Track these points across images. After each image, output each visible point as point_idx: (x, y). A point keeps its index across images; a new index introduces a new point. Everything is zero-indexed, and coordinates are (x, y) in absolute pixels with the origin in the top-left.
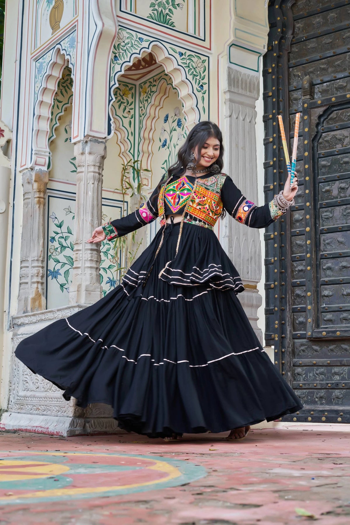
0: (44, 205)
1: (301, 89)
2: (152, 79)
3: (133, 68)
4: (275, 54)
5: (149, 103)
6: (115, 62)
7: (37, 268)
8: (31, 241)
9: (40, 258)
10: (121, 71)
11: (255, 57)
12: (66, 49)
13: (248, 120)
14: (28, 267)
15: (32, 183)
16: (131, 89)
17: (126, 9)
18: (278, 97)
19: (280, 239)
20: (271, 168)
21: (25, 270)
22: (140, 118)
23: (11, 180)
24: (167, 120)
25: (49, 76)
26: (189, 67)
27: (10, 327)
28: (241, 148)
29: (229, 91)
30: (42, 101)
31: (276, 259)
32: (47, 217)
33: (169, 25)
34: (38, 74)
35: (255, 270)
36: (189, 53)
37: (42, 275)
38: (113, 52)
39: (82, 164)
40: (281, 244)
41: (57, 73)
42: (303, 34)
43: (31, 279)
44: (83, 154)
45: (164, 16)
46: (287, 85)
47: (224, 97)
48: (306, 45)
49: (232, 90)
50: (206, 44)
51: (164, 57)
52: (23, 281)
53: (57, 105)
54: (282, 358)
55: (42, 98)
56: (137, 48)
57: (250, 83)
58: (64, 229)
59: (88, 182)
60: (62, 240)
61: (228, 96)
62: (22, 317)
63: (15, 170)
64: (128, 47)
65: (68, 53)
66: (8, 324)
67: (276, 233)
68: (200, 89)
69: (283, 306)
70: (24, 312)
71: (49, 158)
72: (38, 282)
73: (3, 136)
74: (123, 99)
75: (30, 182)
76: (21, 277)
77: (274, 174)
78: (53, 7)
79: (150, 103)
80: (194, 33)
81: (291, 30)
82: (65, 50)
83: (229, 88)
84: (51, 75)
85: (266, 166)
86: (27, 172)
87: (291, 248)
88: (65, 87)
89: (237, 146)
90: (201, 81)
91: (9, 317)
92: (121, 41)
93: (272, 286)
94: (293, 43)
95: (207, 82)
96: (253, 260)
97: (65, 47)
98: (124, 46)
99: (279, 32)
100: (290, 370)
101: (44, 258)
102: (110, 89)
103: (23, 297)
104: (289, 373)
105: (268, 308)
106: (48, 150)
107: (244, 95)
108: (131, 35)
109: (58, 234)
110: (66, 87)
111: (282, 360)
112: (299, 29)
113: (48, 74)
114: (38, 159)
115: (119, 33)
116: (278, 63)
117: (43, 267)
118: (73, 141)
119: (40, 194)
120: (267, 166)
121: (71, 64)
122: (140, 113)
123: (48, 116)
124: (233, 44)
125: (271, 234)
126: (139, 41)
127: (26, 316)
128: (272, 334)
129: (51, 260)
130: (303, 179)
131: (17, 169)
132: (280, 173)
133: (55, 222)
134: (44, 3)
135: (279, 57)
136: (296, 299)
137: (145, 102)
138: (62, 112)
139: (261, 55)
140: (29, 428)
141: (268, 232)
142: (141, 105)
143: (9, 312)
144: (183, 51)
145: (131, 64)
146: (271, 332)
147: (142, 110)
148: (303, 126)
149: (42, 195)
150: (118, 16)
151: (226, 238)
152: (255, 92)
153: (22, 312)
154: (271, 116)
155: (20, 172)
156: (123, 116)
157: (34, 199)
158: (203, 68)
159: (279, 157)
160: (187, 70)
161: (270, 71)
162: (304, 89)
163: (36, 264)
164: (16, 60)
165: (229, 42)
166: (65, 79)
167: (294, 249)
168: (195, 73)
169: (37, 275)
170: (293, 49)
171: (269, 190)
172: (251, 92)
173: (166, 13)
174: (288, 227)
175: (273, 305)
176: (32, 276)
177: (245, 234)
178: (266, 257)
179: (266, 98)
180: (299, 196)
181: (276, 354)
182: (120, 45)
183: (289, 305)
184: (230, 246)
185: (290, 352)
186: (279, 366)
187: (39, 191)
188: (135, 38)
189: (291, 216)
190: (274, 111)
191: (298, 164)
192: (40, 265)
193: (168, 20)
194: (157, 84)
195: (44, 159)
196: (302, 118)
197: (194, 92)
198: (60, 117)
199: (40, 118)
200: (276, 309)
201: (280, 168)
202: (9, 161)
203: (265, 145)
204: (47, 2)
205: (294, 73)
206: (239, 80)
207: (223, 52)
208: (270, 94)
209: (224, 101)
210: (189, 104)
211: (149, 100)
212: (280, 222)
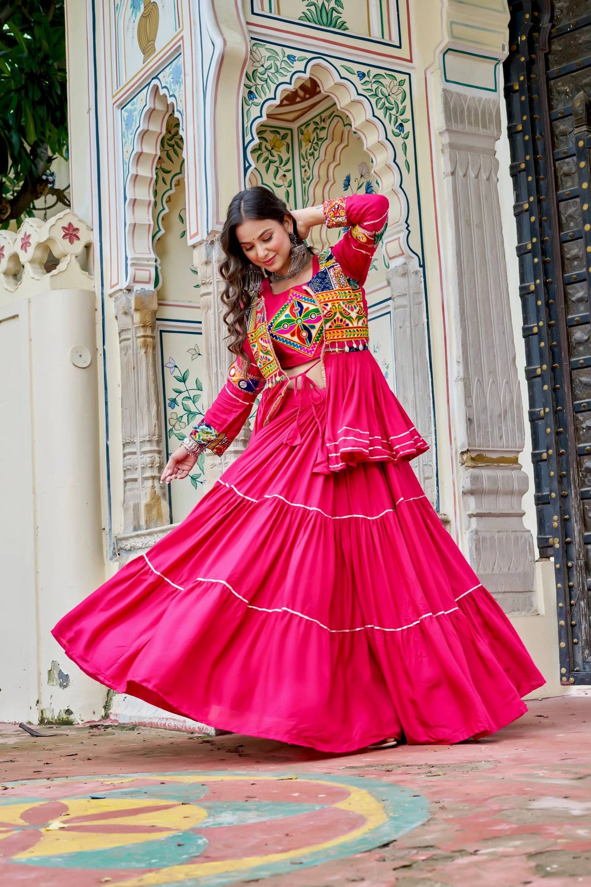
0: (154, 348)
1: (571, 115)
2: (319, 117)
3: (285, 102)
4: (523, 59)
5: (316, 158)
6: (250, 102)
7: (150, 455)
8: (136, 410)
9: (154, 437)
10: (261, 116)
11: (489, 66)
12: (168, 86)
13: (484, 176)
14: (135, 453)
15: (131, 313)
16: (284, 137)
17: (263, 10)
18: (533, 132)
19: (552, 376)
20: (530, 254)
21: (130, 459)
22: (304, 185)
23: (96, 310)
24: (349, 185)
25: (145, 133)
26: (376, 95)
27: (114, 554)
28: (475, 226)
29: (448, 130)
30: (137, 176)
31: (547, 410)
32: (160, 367)
33: (338, 27)
34: (127, 130)
35: (513, 431)
36: (374, 71)
37: (158, 465)
38: (244, 85)
39: (208, 281)
40: (555, 385)
41: (158, 128)
42: (569, 20)
43: (142, 473)
44: (207, 263)
45: (327, 14)
46: (547, 109)
47: (440, 141)
48: (575, 39)
49: (454, 128)
50: (404, 53)
51: (333, 83)
52: (129, 476)
53: (163, 178)
54: (568, 578)
55: (137, 170)
56: (285, 73)
57: (483, 112)
58: (191, 383)
59: (220, 310)
60: (189, 403)
61: (446, 139)
62: (131, 537)
63: (102, 294)
64: (270, 75)
65: (171, 93)
66: (110, 550)
67: (545, 367)
68: (398, 131)
69: (564, 490)
70: (135, 529)
71: (156, 268)
72: (153, 478)
73: (78, 238)
74: (272, 156)
75: (127, 311)
76: (125, 471)
77: (535, 266)
78: (142, 16)
79: (318, 158)
80: (381, 37)
81: (548, 14)
82: (165, 87)
83: (447, 126)
84: (148, 130)
85: (521, 252)
86: (121, 296)
87: (572, 390)
88: (172, 146)
89: (468, 223)
90: (400, 117)
91: (110, 537)
92: (257, 64)
93: (545, 456)
94: (552, 36)
95: (410, 118)
96: (509, 414)
97: (166, 83)
98: (263, 73)
99: (526, 20)
100: (584, 597)
101: (160, 436)
102: (245, 149)
103: (131, 504)
104: (582, 603)
105: (540, 494)
106: (153, 256)
107: (474, 134)
108: (274, 53)
109: (181, 392)
110: (176, 147)
111: (569, 581)
112: (562, 11)
113: (143, 130)
114: (138, 272)
115: (253, 52)
116: (529, 72)
117: (159, 452)
118: (190, 242)
119: (145, 331)
120: (523, 252)
121: (178, 111)
122: (303, 176)
123: (149, 199)
124: (449, 49)
125: (536, 369)
126: (288, 61)
127: (138, 536)
128: (549, 538)
129: (173, 437)
130: (584, 270)
131: (104, 291)
132: (545, 263)
133: (174, 374)
134: (126, 10)
135: (530, 63)
136: (586, 477)
137: (309, 157)
138: (171, 189)
139: (499, 61)
140: (155, 721)
141: (531, 366)
142: (303, 163)
143: (110, 530)
144: (365, 69)
145: (277, 102)
146: (548, 534)
147: (305, 171)
148: (579, 179)
149: (149, 332)
150: (248, 23)
151: (460, 382)
152: (493, 127)
153: (132, 528)
154: (523, 166)
155: (111, 296)
156: (274, 184)
157: (136, 340)
158: (401, 95)
159: (541, 235)
160: (373, 101)
161: (517, 87)
162: (576, 114)
163: (147, 447)
164: (89, 109)
165: (442, 47)
166: (173, 132)
167: (577, 392)
168: (387, 105)
169: (150, 465)
170: (553, 47)
171: (529, 293)
172: (487, 128)
173: (330, 7)
174: (564, 354)
175: (548, 489)
176: (143, 468)
177: (492, 372)
178: (530, 408)
179: (512, 134)
180: (580, 300)
181: (558, 571)
182: (256, 72)
183: (575, 487)
184: (468, 395)
185: (581, 567)
186: (565, 590)
187: (144, 326)
188: (281, 57)
189: (569, 335)
190: (528, 158)
191: (575, 246)
192: (155, 448)
193: (336, 18)
194: (326, 126)
195: (148, 272)
196: (577, 165)
197: (388, 137)
198: (169, 197)
199: (136, 203)
200: (553, 495)
201: (544, 253)
202: (92, 279)
203: (517, 215)
204: (131, 6)
205: (558, 89)
206: (464, 109)
207: (433, 64)
208: (520, 128)
209: (440, 148)
210: (382, 158)
211: (316, 153)
212: (551, 348)
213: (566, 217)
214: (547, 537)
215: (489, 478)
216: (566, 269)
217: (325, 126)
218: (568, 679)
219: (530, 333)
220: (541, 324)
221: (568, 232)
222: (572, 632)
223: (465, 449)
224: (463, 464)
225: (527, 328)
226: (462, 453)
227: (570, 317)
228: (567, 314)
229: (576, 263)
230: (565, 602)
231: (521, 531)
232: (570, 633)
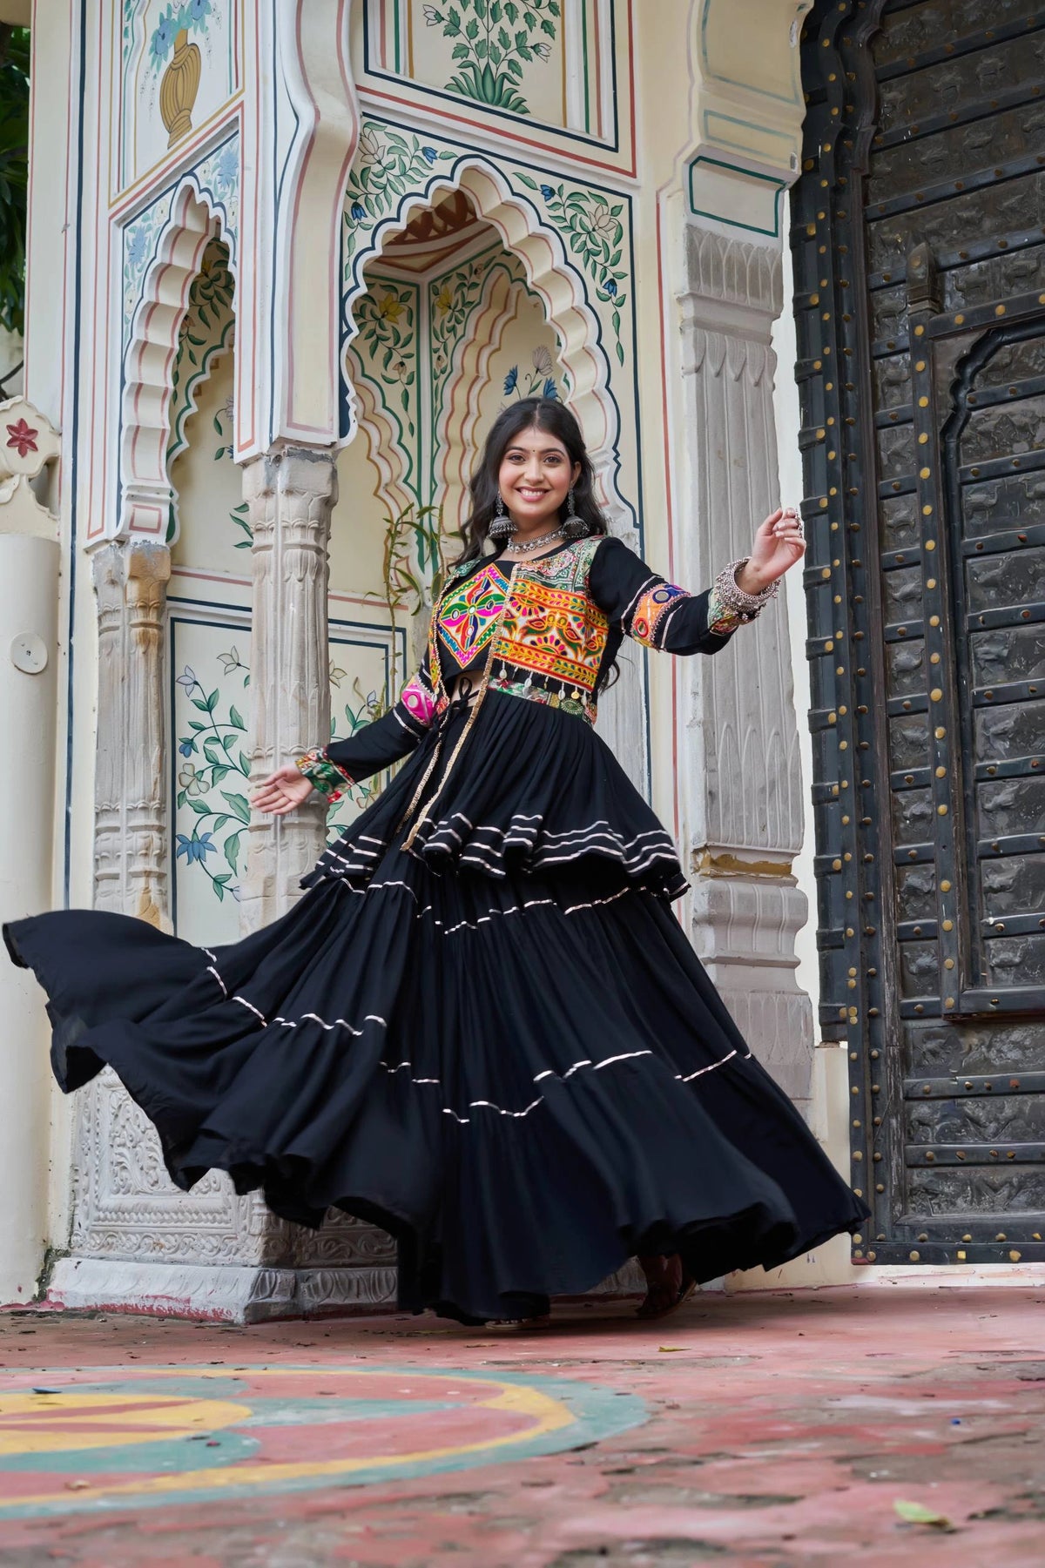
0: (160, 647)
1: (903, 282)
2: (467, 266)
3: (410, 237)
4: (825, 184)
5: (458, 337)
6: (356, 222)
7: (144, 833)
8: (123, 754)
9: (153, 803)
10: (373, 248)
11: (765, 194)
12: (211, 188)
13: (750, 378)
14: (116, 829)
15: (122, 582)
16: (404, 298)
17: (384, 66)
18: (838, 308)
19: (856, 725)
20: (824, 516)
21: (108, 839)
22: (435, 382)
23: (60, 575)
24: (515, 385)
25: (164, 269)
26: (571, 228)
28: (732, 461)
29: (692, 295)
30: (146, 343)
31: (845, 784)
32: (168, 680)
33: (511, 107)
34: (132, 265)
35: (785, 819)
36: (570, 187)
37: (158, 851)
38: (347, 192)
39: (267, 524)
40: (860, 741)
41: (188, 261)
42: (906, 122)
43: (129, 865)
44: (268, 493)
45: (494, 83)
46: (863, 271)
47: (679, 314)
48: (915, 154)
49: (703, 291)
50: (622, 159)
51: (499, 203)
52: (105, 869)
53: (190, 352)
54: (871, 1078)
55: (146, 334)
56: (418, 178)
57: (754, 271)
58: (221, 714)
59: (286, 578)
60: (217, 749)
61: (689, 310)
63: (73, 547)
64: (392, 178)
65: (216, 200)
67: (843, 709)
68: (606, 292)
69: (870, 924)
71: (171, 508)
72: (148, 874)
73: (35, 448)
74: (383, 328)
75: (117, 580)
76: (97, 860)
77: (833, 535)
78: (170, 67)
79: (463, 336)
80: (584, 130)
81: (871, 109)
82: (207, 190)
83: (691, 288)
84: (169, 265)
85: (809, 512)
86: (106, 551)
87: (890, 751)
88: (210, 299)
89: (721, 455)
90: (610, 268)
92: (370, 159)
93: (838, 864)
94: (875, 148)
95: (629, 272)
96: (778, 789)
97: (209, 182)
98: (380, 174)
99: (833, 117)
100: (898, 1112)
101: (163, 801)
102: (342, 301)
104: (894, 1122)
105: (826, 930)
106: (167, 484)
107: (736, 306)
108: (401, 142)
109: (202, 729)
110: (215, 300)
111: (873, 1082)
112: (894, 107)
113: (161, 264)
114: (139, 512)
115: (363, 138)
116: (835, 206)
117: (161, 830)
118: (239, 457)
119: (147, 615)
120: (811, 512)
121: (228, 231)
122: (434, 366)
123: (164, 386)
124: (700, 158)
125: (828, 713)
126: (424, 158)
128: (840, 1008)
129: (186, 806)
130: (918, 546)
131: (77, 543)
132: (850, 530)
133: (193, 697)
134: (142, 58)
135: (837, 189)
136: (908, 902)
137: (446, 335)
138: (203, 372)
139: (784, 185)
140: (132, 1302)
141: (819, 708)
142: (436, 344)
144: (554, 182)
145: (402, 226)
146: (838, 1002)
147: (439, 358)
148: (914, 391)
149: (152, 618)
150: (358, 88)
151: (697, 728)
152: (770, 297)
154: (818, 365)
155: (87, 551)
156: (383, 377)
157: (130, 631)
158: (614, 230)
159: (845, 484)
160: (567, 237)
161: (813, 232)
162: (913, 281)
163: (140, 820)
164: (66, 225)
165: (688, 152)
166: (212, 274)
167: (898, 755)
168: (590, 246)
169: (144, 852)
170: (877, 167)
171: (819, 584)
172: (758, 297)
173: (500, 72)
174: (877, 689)
175: (842, 921)
176: (130, 855)
177: (753, 714)
178: (815, 781)
179: (802, 311)
180: (908, 597)
181: (853, 1065)
182: (367, 171)
183: (888, 920)
184: (709, 751)
185: (894, 1058)
186: (865, 1098)
187: (145, 607)
188: (413, 151)
189: (887, 657)
190: (827, 351)
191: (902, 505)
192: (154, 821)
193: (508, 92)
194: (480, 281)
195: (157, 512)
196: (911, 366)
197: (589, 302)
198: (199, 387)
199: (142, 391)
200: (851, 931)
201: (849, 515)
202: (54, 520)
203: (804, 448)
204: (151, 50)
205: (883, 237)
206: (721, 262)
207: (671, 181)
208: (815, 300)
209: (679, 324)
210: (575, 338)
211: (460, 328)
212: (856, 677)
213: (888, 456)
214: (837, 1005)
215: (741, 897)
216: (885, 544)
217: (477, 281)
218: (865, 1254)
219: (820, 651)
220: (840, 635)
221: (891, 482)
222: (875, 1171)
223: (701, 845)
224: (696, 871)
225: (814, 642)
226: (696, 852)
227: (889, 626)
228: (885, 620)
229: (902, 534)
230: (864, 1120)
231: (792, 993)
232: (871, 1174)
